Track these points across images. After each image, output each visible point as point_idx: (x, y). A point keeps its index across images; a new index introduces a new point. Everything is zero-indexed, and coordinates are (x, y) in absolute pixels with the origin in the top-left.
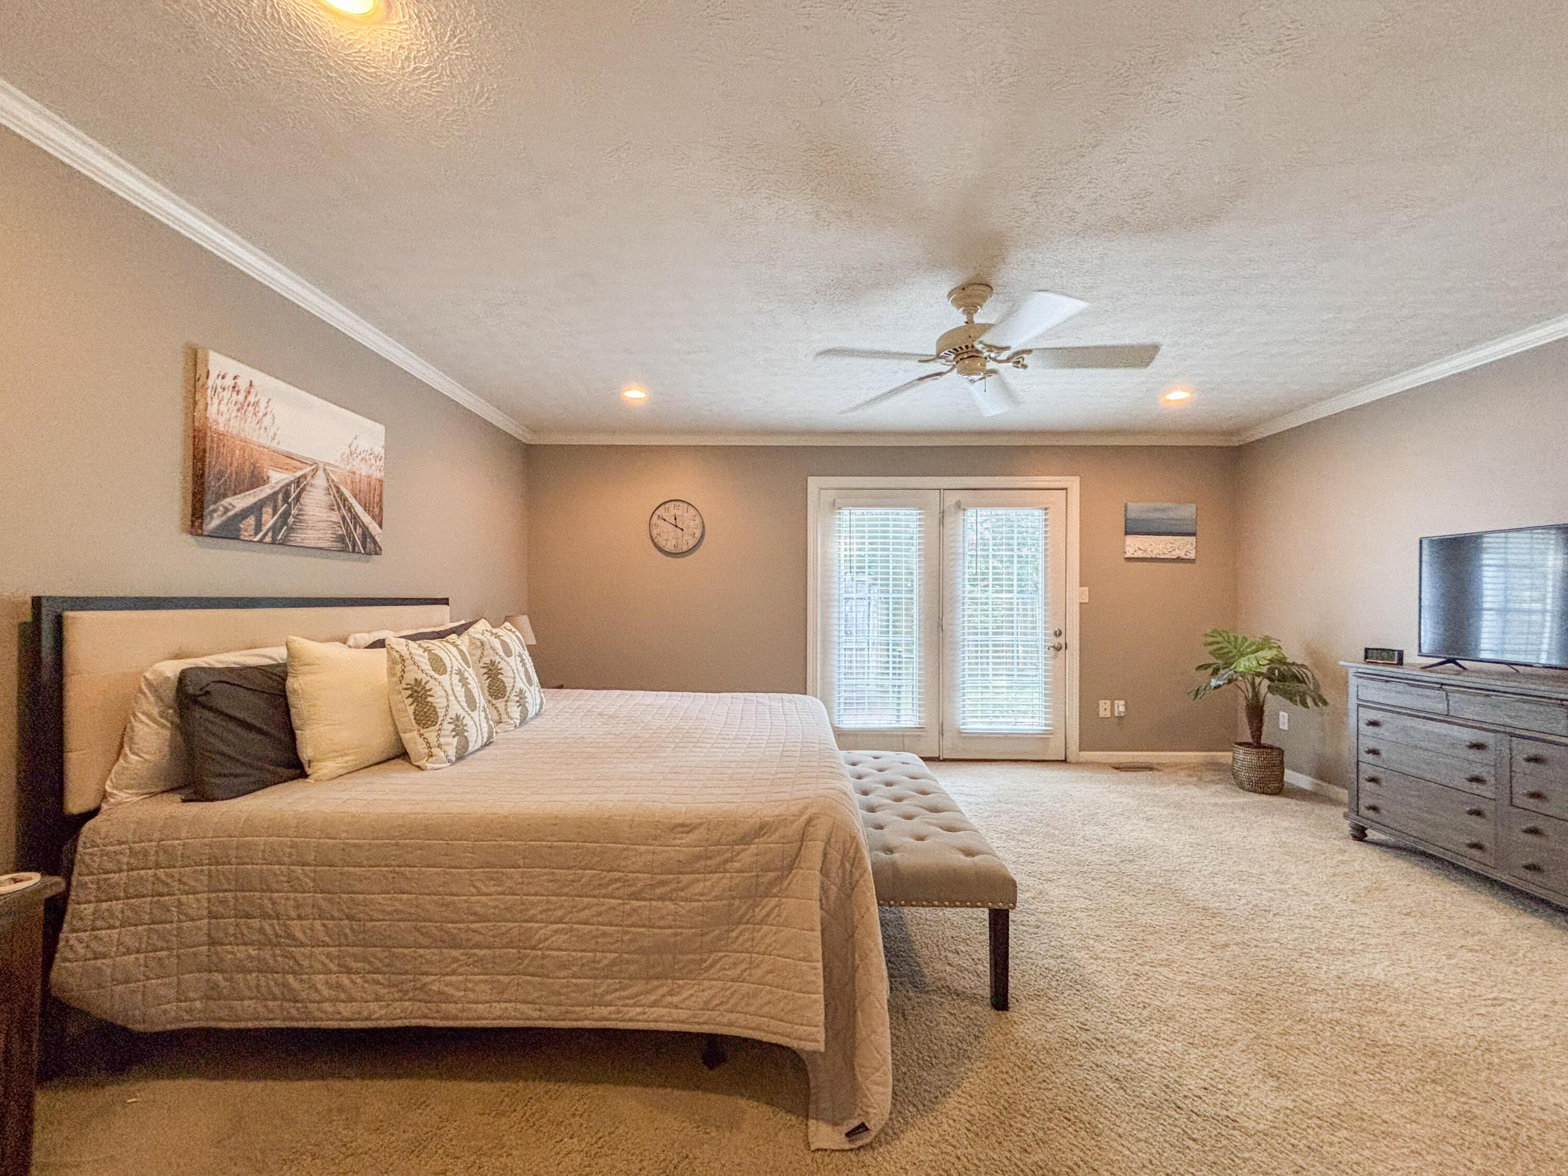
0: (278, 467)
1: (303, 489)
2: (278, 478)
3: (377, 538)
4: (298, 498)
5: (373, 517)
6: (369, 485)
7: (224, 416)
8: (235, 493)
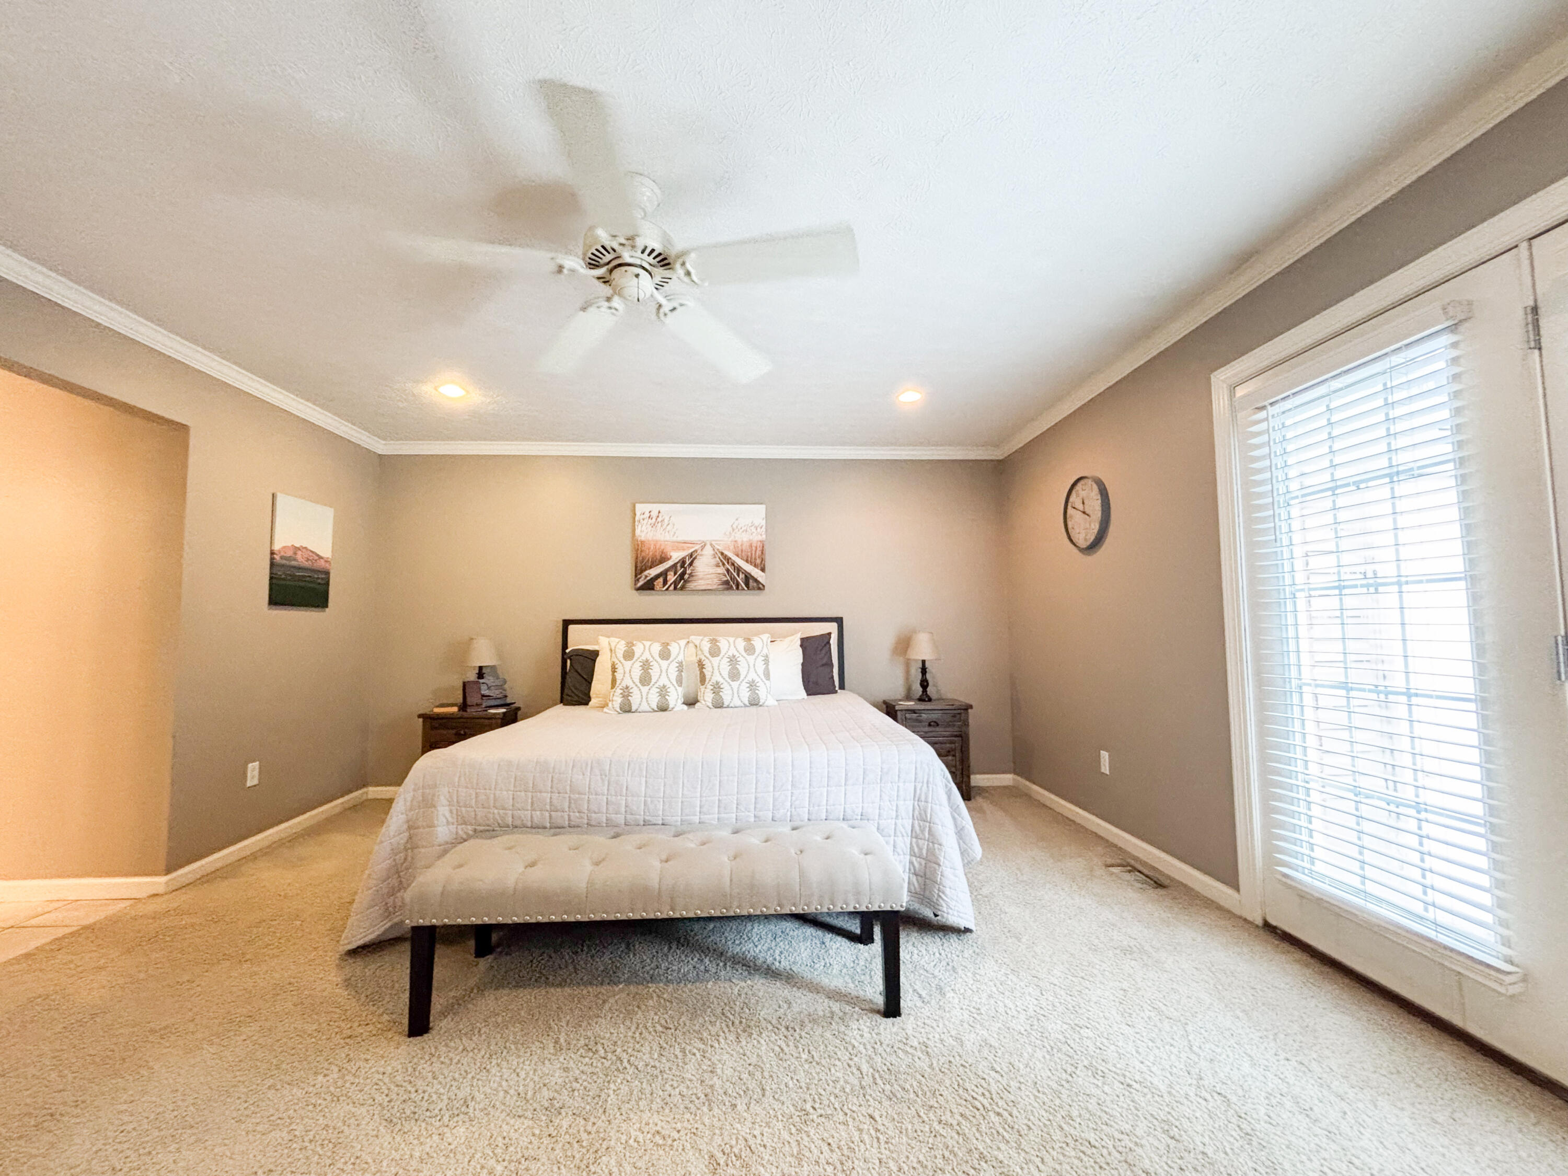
0: (678, 549)
1: (695, 559)
2: (676, 556)
3: (759, 579)
4: (691, 564)
5: (755, 566)
6: (751, 546)
7: (644, 532)
8: (651, 568)
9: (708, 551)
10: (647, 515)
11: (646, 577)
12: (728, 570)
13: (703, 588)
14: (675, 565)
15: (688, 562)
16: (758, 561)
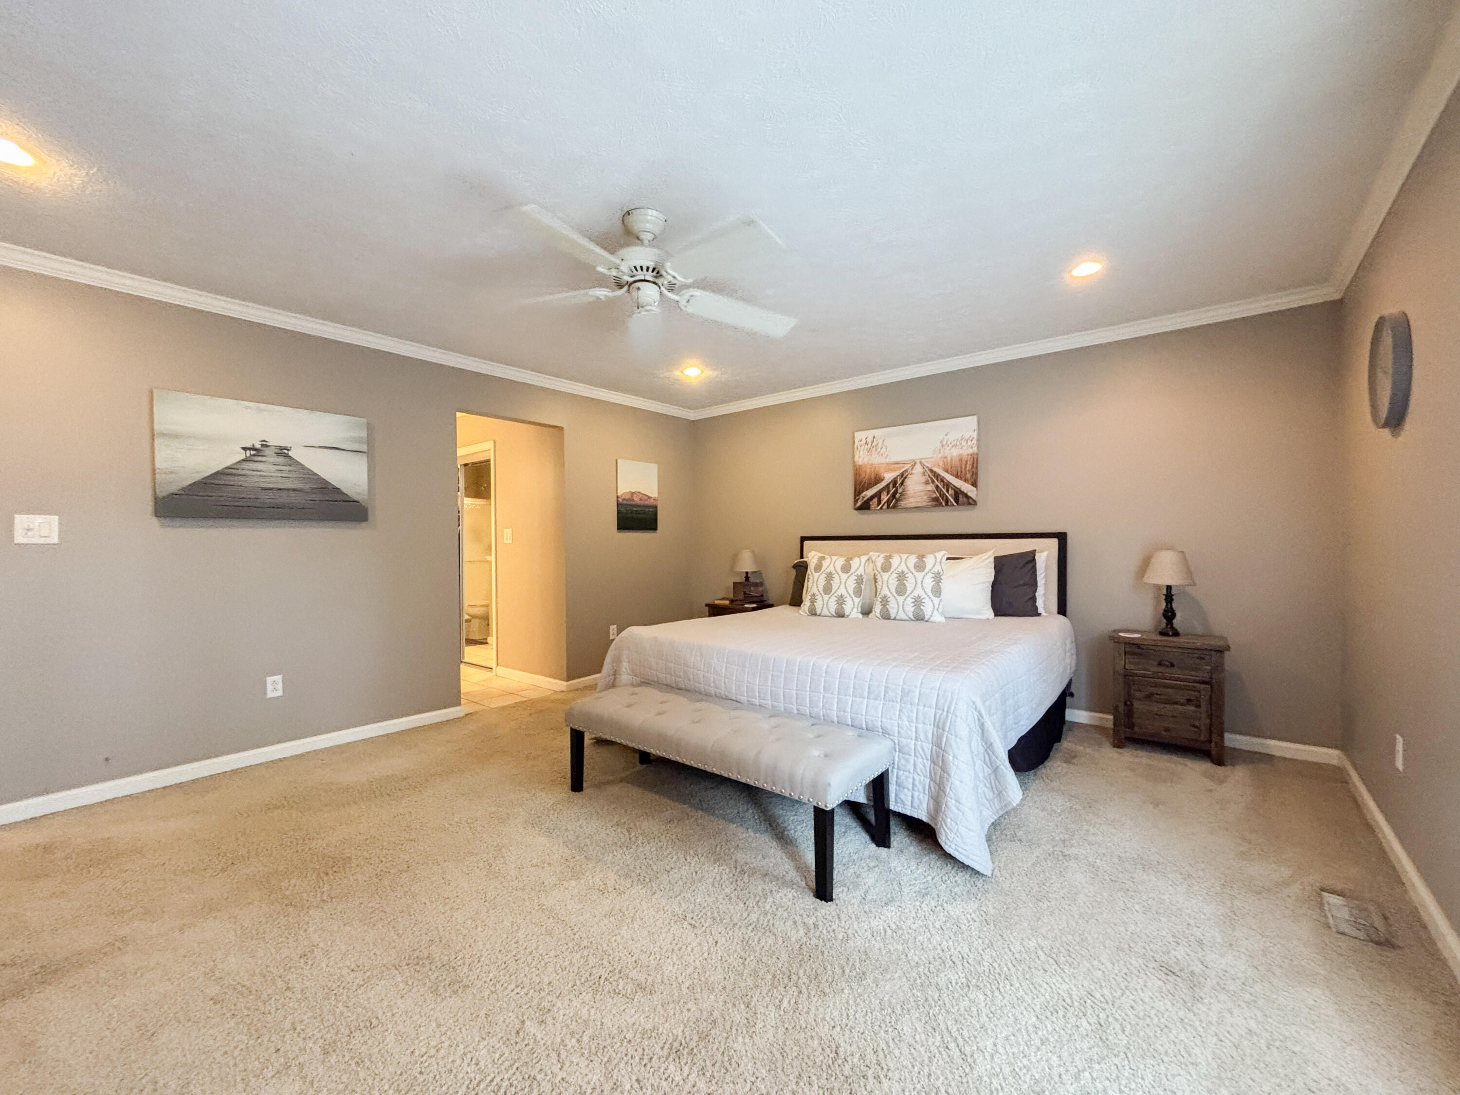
0: (890, 471)
1: (905, 478)
2: (889, 477)
3: (970, 494)
4: (902, 483)
5: (966, 480)
6: (961, 460)
7: (862, 458)
8: (867, 489)
9: (918, 469)
10: (864, 441)
11: (863, 497)
12: (937, 487)
13: (913, 505)
14: (888, 485)
15: (899, 482)
16: (969, 476)
